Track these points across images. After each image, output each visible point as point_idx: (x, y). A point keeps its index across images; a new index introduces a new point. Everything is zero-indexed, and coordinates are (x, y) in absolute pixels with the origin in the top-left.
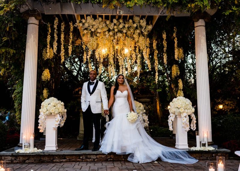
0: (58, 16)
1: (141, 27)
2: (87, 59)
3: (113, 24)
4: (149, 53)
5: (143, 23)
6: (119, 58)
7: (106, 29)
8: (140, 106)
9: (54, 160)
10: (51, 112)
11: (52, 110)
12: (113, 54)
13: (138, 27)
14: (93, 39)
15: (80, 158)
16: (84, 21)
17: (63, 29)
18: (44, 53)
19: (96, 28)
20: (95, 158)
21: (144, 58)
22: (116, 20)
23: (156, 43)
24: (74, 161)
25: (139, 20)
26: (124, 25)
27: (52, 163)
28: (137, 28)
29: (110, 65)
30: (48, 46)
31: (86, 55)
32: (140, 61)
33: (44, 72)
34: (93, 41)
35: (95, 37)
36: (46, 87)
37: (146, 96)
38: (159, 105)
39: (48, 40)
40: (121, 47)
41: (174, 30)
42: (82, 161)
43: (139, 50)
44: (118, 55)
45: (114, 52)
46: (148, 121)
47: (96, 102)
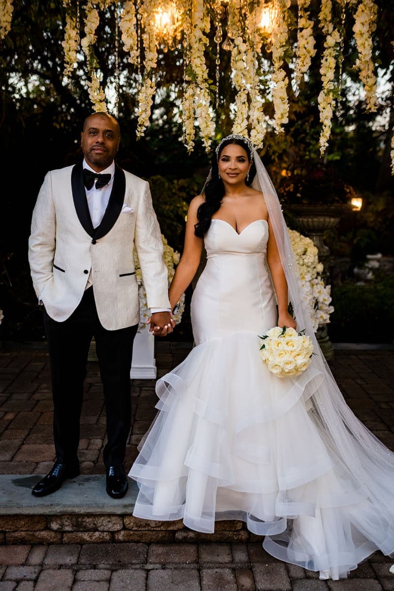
6: (234, 52)
8: (305, 252)
12: (208, 31)
15: (48, 528)
20: (118, 527)
29: (189, 83)
31: (74, 34)
37: (325, 207)
42: (61, 543)
43: (337, 10)
44: (229, 35)
45: (209, 19)
46: (330, 304)
47: (121, 276)
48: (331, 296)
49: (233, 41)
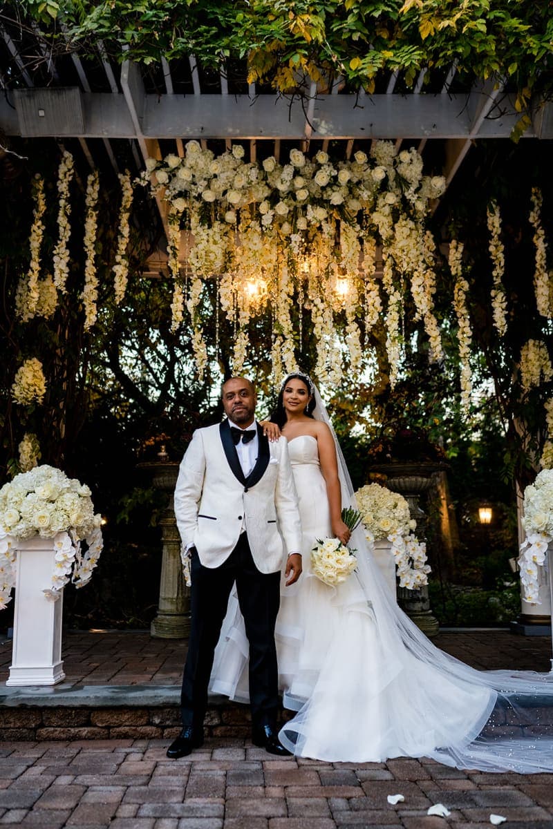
0: (72, 144)
1: (402, 182)
2: (185, 312)
3: (288, 171)
4: (434, 291)
5: (412, 165)
6: (314, 309)
7: (262, 193)
8: (395, 506)
9: (43, 732)
10: (37, 527)
11: (41, 516)
12: (292, 294)
13: (392, 183)
14: (210, 232)
15: (150, 723)
16: (173, 161)
17: (93, 200)
18: (21, 295)
19: (223, 188)
20: (216, 722)
21: (415, 309)
22: (300, 153)
23: (461, 249)
24: (125, 736)
25: (393, 155)
26: (334, 173)
27: (33, 744)
28: (384, 186)
29: (276, 335)
30: (35, 265)
31: (181, 298)
32: (400, 320)
33: (21, 369)
34: (211, 240)
35: (217, 226)
36: (28, 429)
37: (415, 465)
38: (448, 506)
39: (35, 242)
40: (323, 265)
41: (533, 198)
42: (161, 737)
43: (396, 276)
44: (310, 297)
45: (292, 285)
46: (426, 563)
47: (269, 522)
48: (427, 554)
49: (313, 301)
